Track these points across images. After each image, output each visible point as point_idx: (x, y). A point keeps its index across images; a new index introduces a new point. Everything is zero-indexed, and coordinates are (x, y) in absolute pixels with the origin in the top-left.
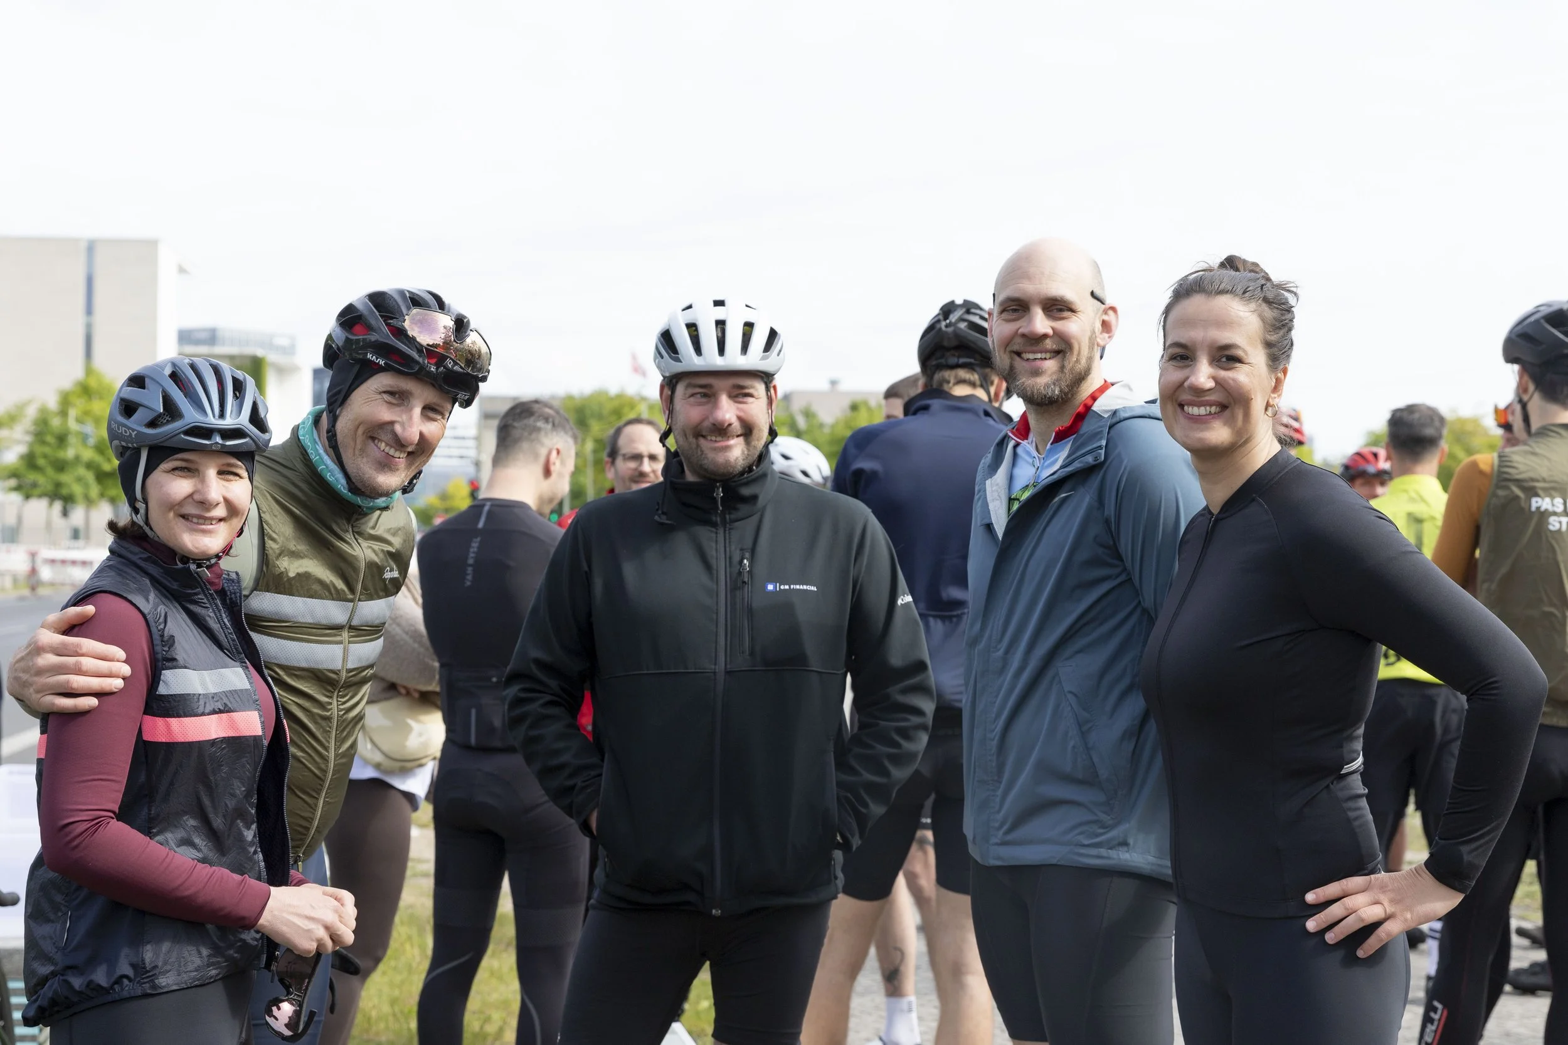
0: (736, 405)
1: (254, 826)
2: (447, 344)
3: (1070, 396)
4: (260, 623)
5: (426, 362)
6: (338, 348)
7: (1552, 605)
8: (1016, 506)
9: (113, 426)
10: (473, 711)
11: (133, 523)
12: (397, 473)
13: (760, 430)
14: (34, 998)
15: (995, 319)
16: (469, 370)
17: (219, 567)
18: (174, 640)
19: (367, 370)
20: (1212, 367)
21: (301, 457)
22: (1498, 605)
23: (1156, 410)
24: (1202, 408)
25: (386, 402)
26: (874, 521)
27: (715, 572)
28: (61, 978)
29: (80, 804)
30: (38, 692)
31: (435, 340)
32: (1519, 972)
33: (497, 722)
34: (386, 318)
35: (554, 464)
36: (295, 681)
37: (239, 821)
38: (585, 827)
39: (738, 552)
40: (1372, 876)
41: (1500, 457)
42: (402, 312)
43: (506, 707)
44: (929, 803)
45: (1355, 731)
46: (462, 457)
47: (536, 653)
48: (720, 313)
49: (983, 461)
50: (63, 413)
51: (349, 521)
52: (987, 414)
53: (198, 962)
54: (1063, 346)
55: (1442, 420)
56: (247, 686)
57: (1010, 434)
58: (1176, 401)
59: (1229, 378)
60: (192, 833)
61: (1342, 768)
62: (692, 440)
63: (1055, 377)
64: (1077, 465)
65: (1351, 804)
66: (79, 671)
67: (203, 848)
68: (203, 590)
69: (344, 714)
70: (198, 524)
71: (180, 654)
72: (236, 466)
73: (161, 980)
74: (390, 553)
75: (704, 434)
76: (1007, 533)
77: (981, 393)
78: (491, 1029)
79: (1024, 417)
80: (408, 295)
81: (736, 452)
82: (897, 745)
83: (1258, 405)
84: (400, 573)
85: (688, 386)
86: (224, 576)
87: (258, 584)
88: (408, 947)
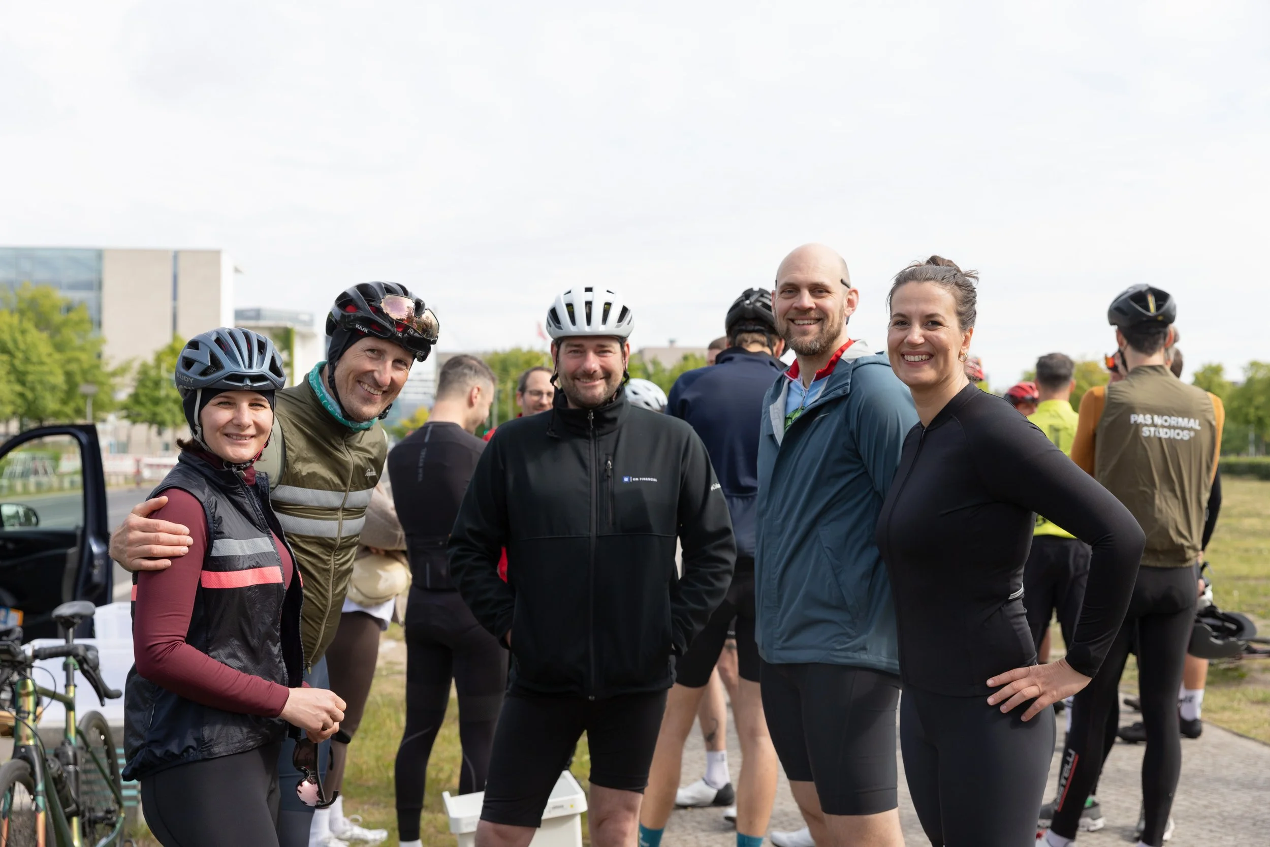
0: (600, 358)
1: (279, 644)
2: (409, 318)
3: (826, 349)
4: (281, 506)
5: (396, 330)
6: (336, 321)
7: (1145, 485)
8: (790, 423)
9: (178, 376)
10: (428, 566)
11: (194, 440)
12: (376, 405)
13: (617, 375)
14: (131, 762)
15: (777, 297)
16: (425, 336)
17: (253, 469)
18: (222, 519)
19: (356, 336)
20: (923, 329)
21: (311, 395)
22: (1110, 484)
23: (886, 358)
24: (917, 357)
25: (370, 358)
26: (695, 436)
27: (589, 470)
28: (148, 749)
29: (161, 632)
30: (130, 556)
31: (401, 316)
32: (1126, 729)
33: (444, 572)
34: (369, 301)
35: (476, 397)
36: (305, 545)
37: (268, 641)
38: (503, 642)
39: (604, 456)
40: (1031, 667)
41: (1109, 388)
42: (380, 297)
43: (449, 561)
44: (733, 622)
45: (1017, 571)
46: (425, 393)
47: (468, 525)
48: (588, 296)
49: (767, 392)
50: (158, 366)
51: (343, 438)
52: (772, 364)
53: (240, 736)
54: (822, 316)
55: (1072, 363)
56: (272, 549)
57: (786, 375)
58: (899, 352)
59: (934, 335)
60: (236, 650)
61: (1009, 595)
62: (571, 381)
63: (817, 336)
64: (831, 396)
65: (1015, 620)
66: (158, 542)
67: (244, 660)
68: (241, 485)
69: (339, 567)
70: (237, 439)
71: (225, 529)
72: (262, 400)
73: (215, 749)
74: (370, 460)
75: (578, 377)
76: (785, 440)
77: (767, 350)
78: (443, 776)
79: (795, 363)
80: (383, 286)
81: (600, 389)
82: (712, 585)
83: (953, 354)
84: (377, 473)
85: (568, 345)
86: (257, 475)
87: (281, 480)
88: (388, 721)
